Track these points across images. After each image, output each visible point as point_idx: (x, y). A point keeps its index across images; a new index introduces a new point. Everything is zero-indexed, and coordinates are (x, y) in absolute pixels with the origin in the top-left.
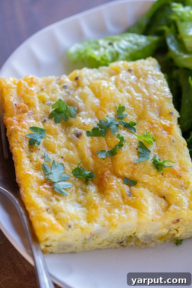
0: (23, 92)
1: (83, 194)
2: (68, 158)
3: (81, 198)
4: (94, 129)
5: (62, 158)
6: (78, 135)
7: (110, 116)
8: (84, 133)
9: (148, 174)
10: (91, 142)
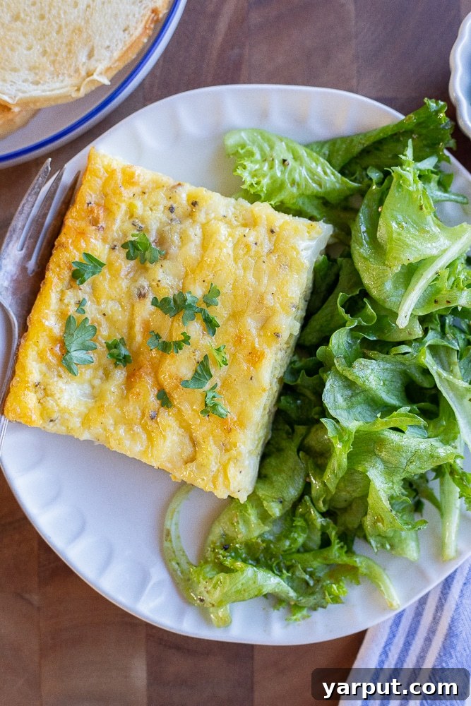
0: (108, 190)
1: (101, 379)
2: (112, 317)
3: (97, 382)
4: (165, 300)
5: (104, 315)
6: (142, 296)
7: (197, 291)
8: (150, 297)
9: (192, 404)
10: (151, 315)
